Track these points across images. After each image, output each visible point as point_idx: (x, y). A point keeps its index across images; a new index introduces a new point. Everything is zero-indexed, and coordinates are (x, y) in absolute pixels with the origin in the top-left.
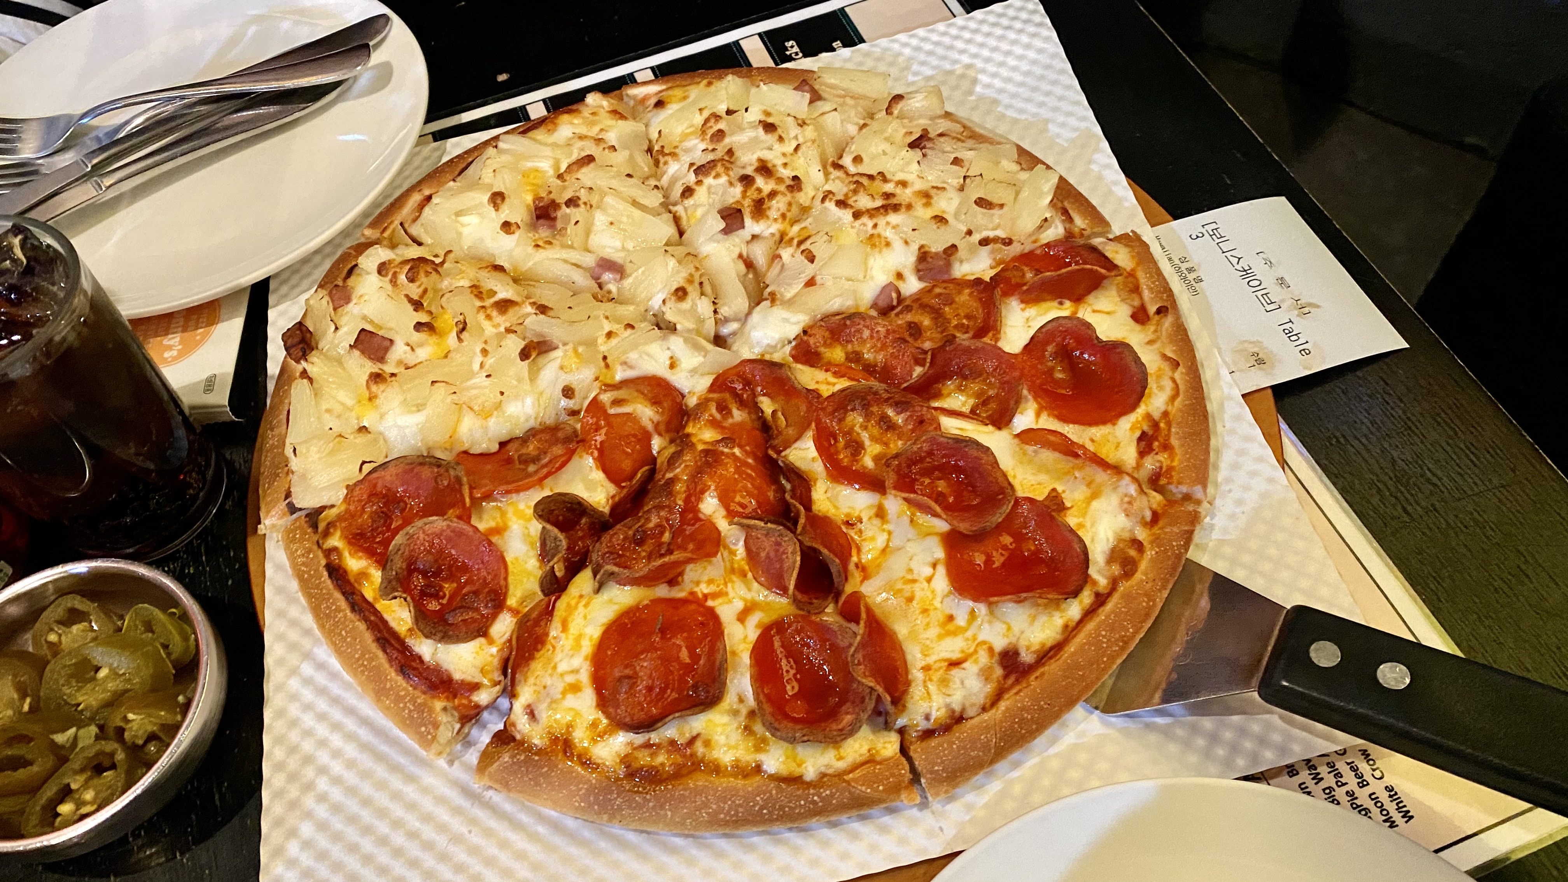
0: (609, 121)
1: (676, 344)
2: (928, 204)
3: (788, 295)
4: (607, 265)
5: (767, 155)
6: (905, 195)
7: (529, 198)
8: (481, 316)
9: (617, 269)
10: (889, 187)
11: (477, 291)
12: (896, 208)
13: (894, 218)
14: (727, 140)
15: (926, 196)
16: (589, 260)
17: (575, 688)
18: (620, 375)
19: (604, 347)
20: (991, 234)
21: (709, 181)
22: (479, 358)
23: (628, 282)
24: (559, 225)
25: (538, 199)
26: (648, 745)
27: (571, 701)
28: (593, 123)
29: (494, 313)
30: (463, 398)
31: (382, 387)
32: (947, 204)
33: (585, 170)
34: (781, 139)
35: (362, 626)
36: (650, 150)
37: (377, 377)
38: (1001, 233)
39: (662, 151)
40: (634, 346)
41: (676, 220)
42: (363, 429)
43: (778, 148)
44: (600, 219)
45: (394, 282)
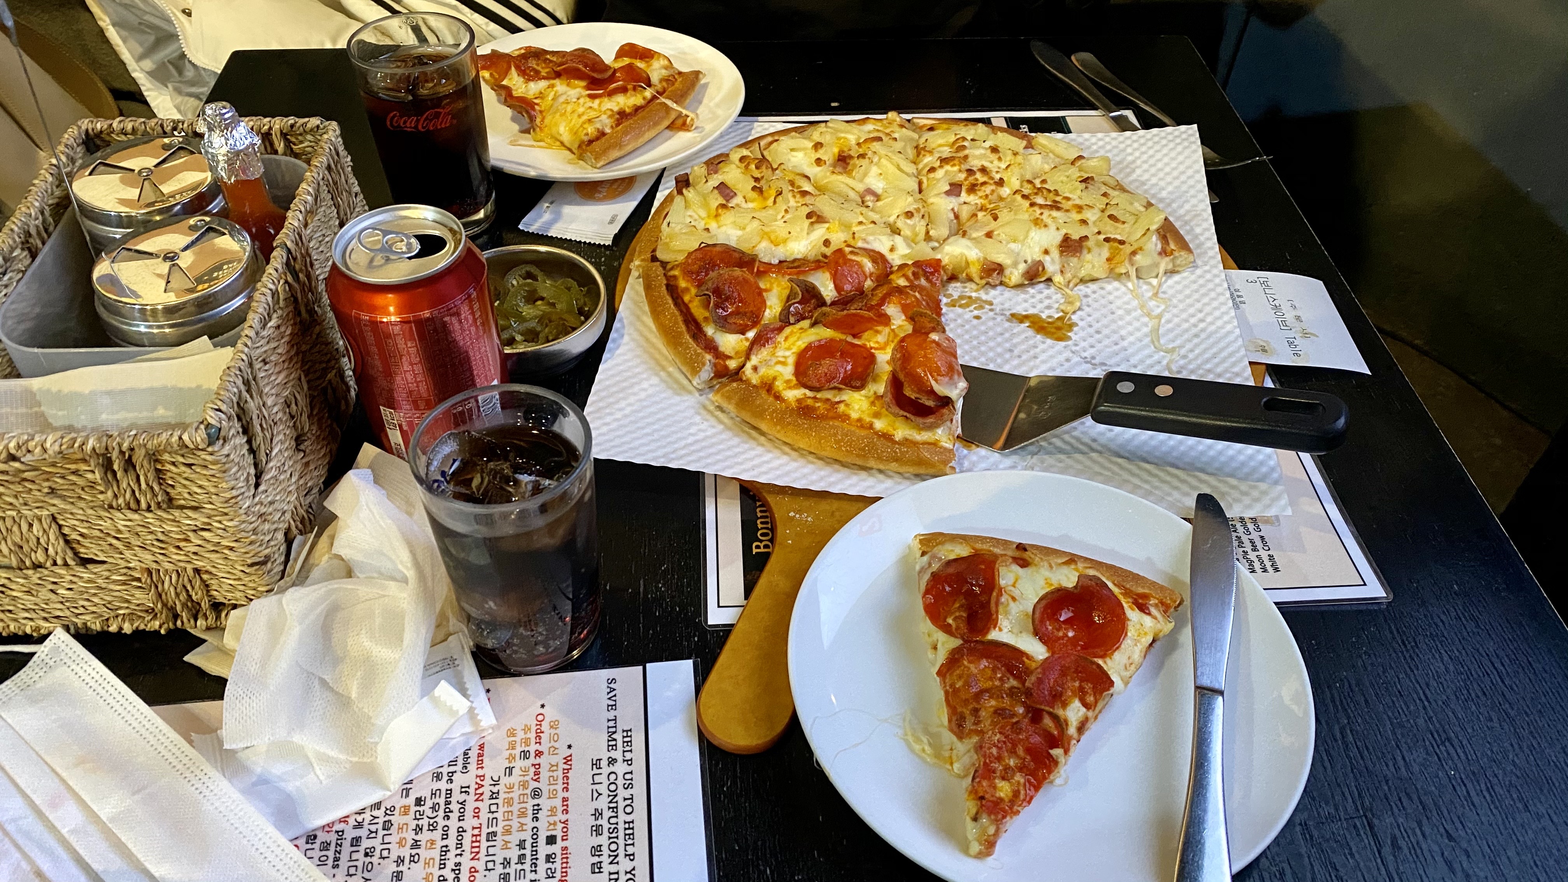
0: (897, 129)
1: (898, 240)
2: (1079, 212)
3: (974, 235)
4: (870, 191)
5: (986, 164)
6: (1066, 205)
7: (836, 150)
8: (790, 195)
9: (878, 197)
10: (1058, 199)
11: (792, 183)
12: (1058, 209)
13: (1055, 213)
14: (966, 152)
15: (1080, 208)
16: (860, 187)
17: (784, 363)
18: (860, 244)
19: (855, 229)
20: (1112, 236)
21: (948, 167)
22: (783, 213)
23: (879, 204)
24: (850, 167)
25: (841, 152)
26: (815, 398)
27: (779, 368)
28: (887, 127)
29: (798, 196)
30: (766, 229)
31: (725, 211)
32: (1091, 216)
33: (875, 144)
34: (1000, 159)
35: (677, 313)
36: (917, 147)
37: (723, 206)
38: (1119, 237)
39: (924, 148)
40: (872, 234)
41: (920, 183)
42: (707, 230)
43: (996, 162)
44: (874, 170)
45: (747, 167)
